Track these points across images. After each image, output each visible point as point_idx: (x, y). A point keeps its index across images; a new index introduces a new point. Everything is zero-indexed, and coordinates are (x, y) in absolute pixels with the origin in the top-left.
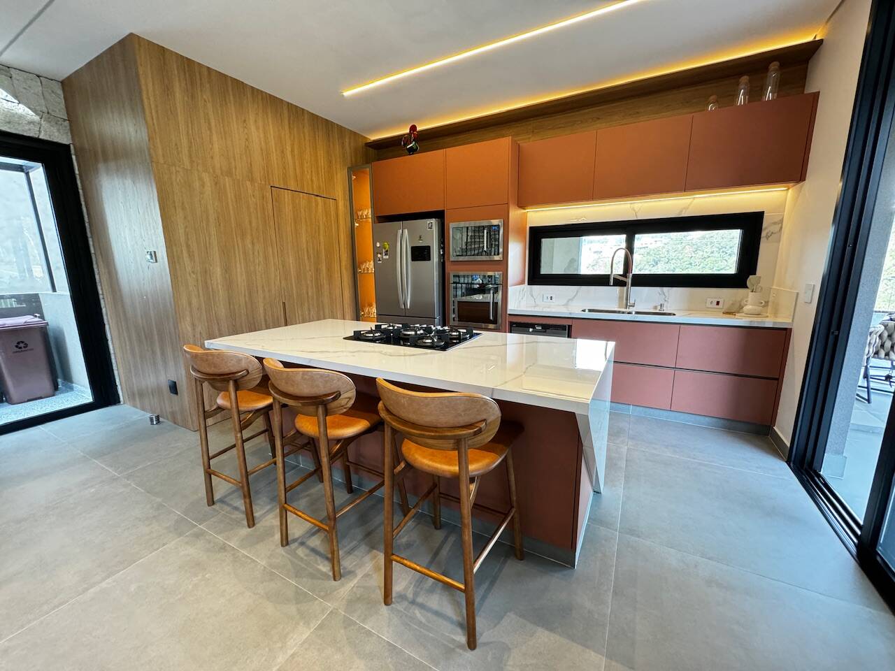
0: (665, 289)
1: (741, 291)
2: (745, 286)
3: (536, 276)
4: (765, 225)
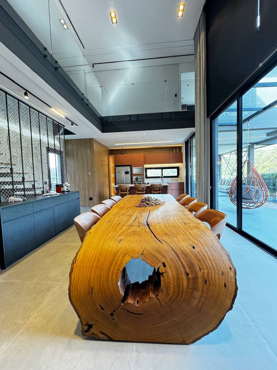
0: (168, 178)
1: (178, 178)
2: (178, 177)
3: (147, 177)
4: (180, 168)
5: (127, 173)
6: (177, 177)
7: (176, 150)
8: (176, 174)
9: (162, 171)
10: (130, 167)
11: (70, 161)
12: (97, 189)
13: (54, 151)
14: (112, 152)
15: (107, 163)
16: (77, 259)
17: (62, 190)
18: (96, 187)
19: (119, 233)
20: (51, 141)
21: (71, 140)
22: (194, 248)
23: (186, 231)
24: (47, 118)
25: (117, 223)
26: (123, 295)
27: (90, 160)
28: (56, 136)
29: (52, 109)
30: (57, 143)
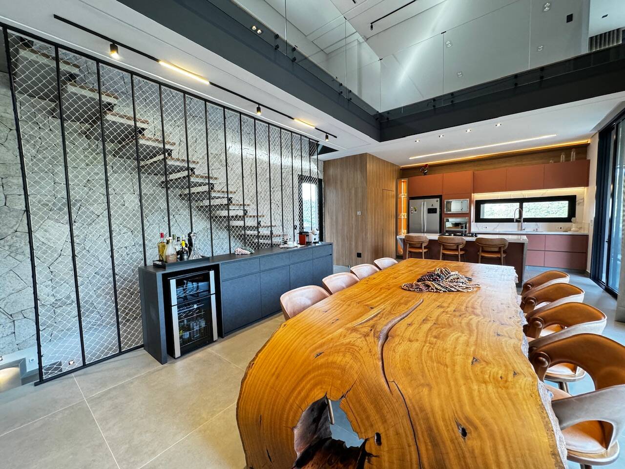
0: (538, 223)
1: (570, 223)
2: (571, 221)
3: (478, 219)
4: (577, 199)
5: (431, 211)
6: (568, 220)
7: (568, 157)
8: (565, 214)
9: (521, 207)
10: (438, 199)
11: (332, 194)
12: (369, 240)
13: (310, 179)
14: (405, 173)
15: (394, 193)
16: (255, 362)
17: (307, 240)
18: (369, 236)
19: (324, 339)
20: (306, 165)
21: (334, 160)
22: (464, 433)
23: (461, 382)
24: (292, 134)
25: (334, 318)
26: (298, 454)
27: (360, 190)
28: (313, 157)
29: (295, 120)
30: (314, 167)
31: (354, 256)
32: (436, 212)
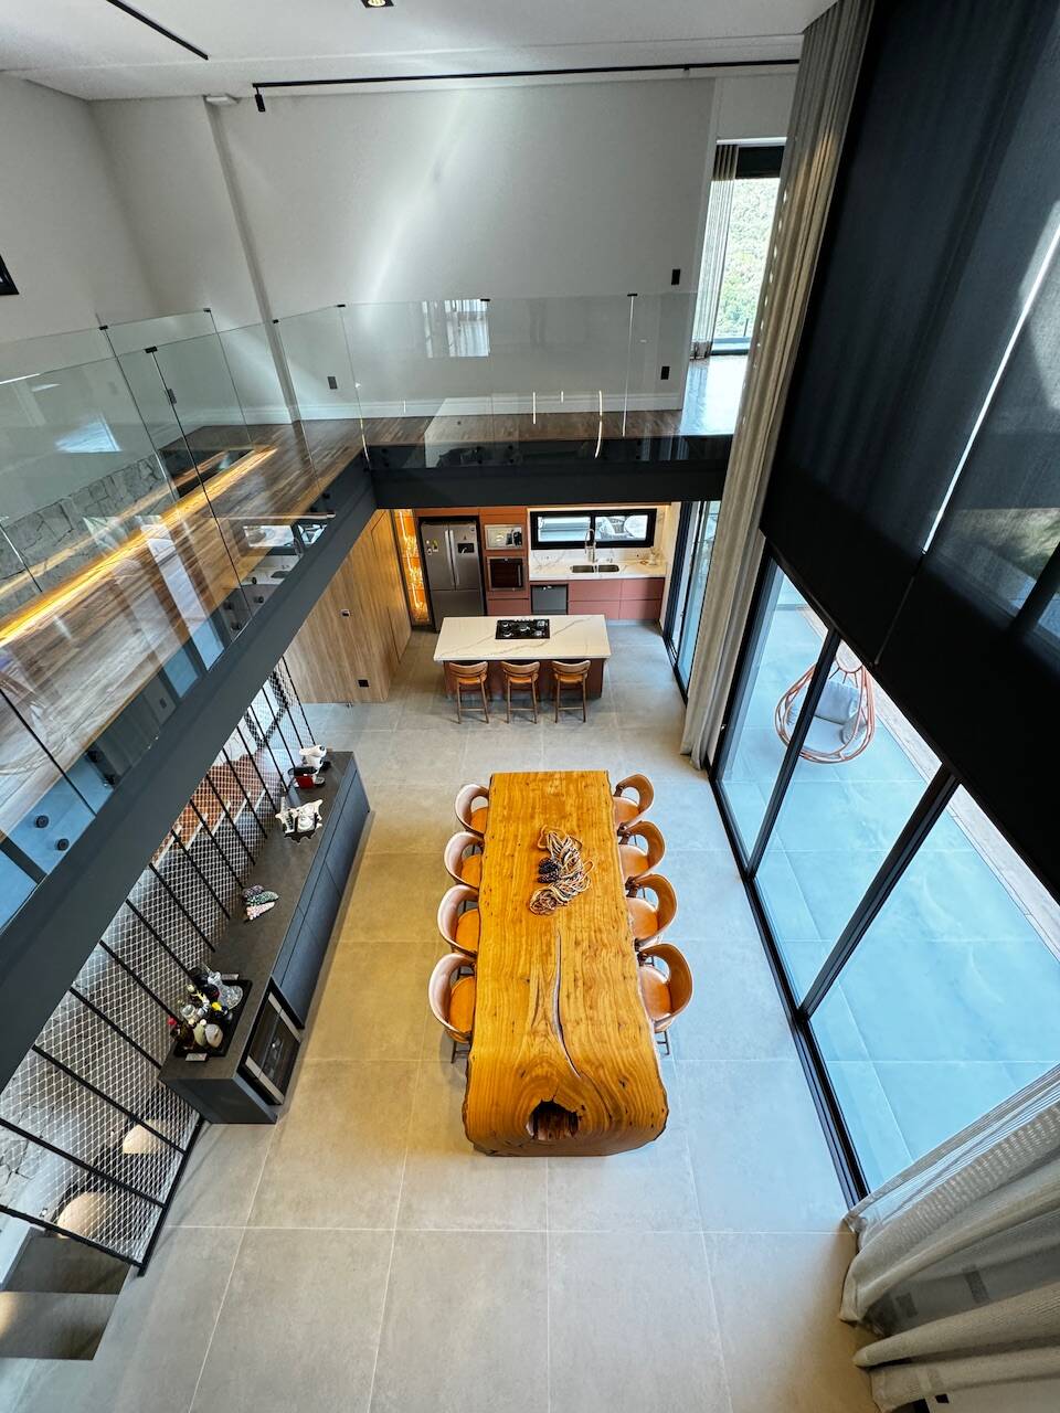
0: (613, 550)
3: (538, 545)
5: (464, 548)
6: (643, 543)
8: (641, 535)
9: (593, 523)
10: (474, 525)
12: (377, 655)
18: (374, 649)
19: (519, 1057)
22: (623, 1084)
23: (617, 1053)
25: (509, 1022)
31: (353, 685)
32: (473, 551)
